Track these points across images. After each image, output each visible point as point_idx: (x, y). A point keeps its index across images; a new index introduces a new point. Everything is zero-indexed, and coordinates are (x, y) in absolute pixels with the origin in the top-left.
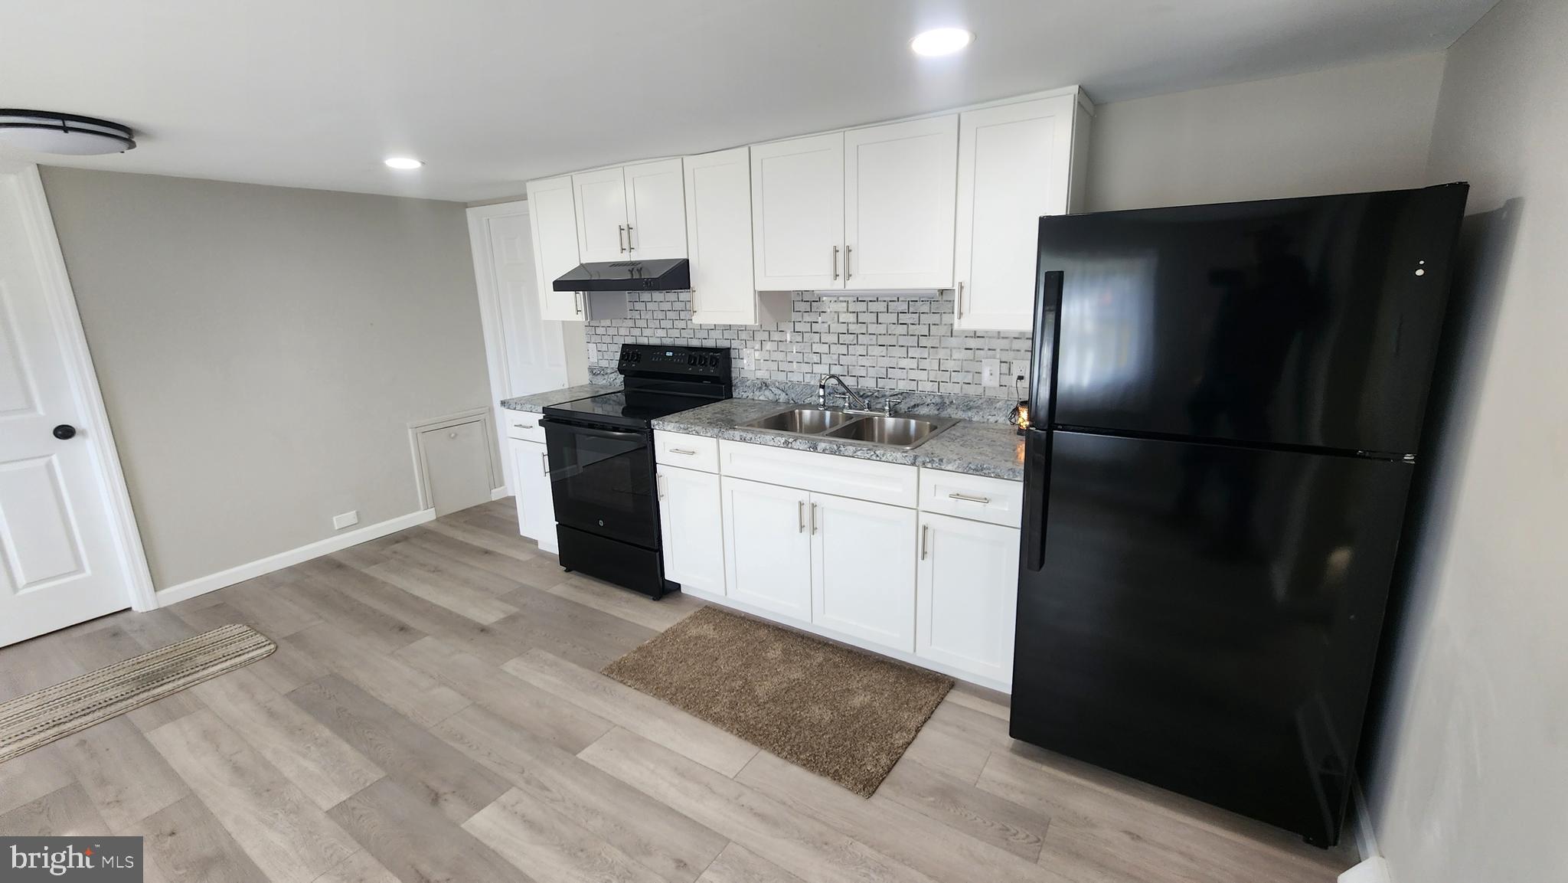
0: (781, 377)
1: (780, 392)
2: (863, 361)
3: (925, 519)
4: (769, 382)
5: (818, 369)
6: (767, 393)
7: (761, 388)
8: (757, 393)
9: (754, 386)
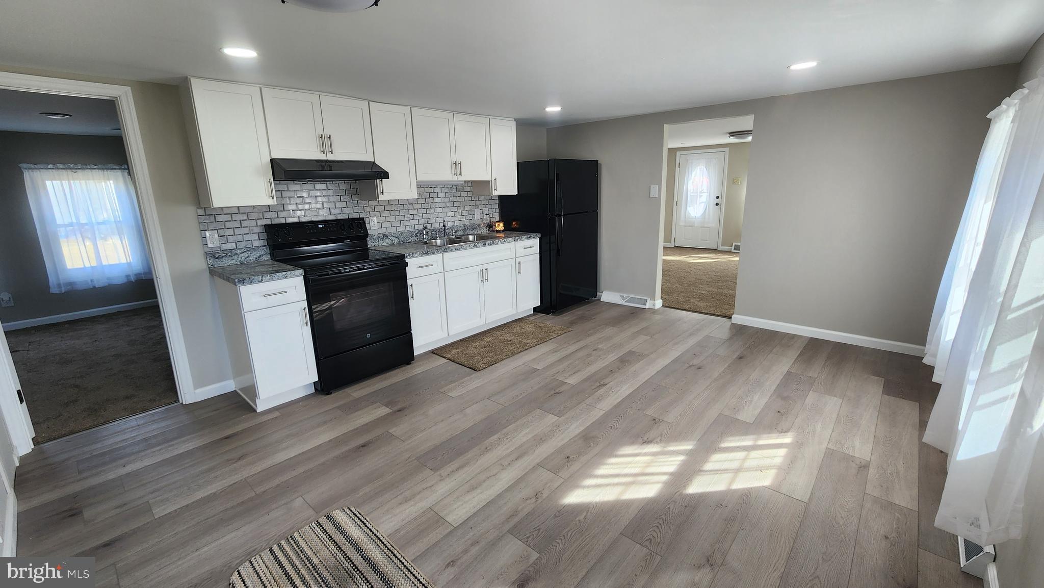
0: (393, 230)
1: (395, 238)
2: (433, 216)
3: (518, 260)
4: (387, 234)
5: (413, 222)
6: (387, 240)
7: (383, 238)
8: (381, 242)
9: (379, 238)
